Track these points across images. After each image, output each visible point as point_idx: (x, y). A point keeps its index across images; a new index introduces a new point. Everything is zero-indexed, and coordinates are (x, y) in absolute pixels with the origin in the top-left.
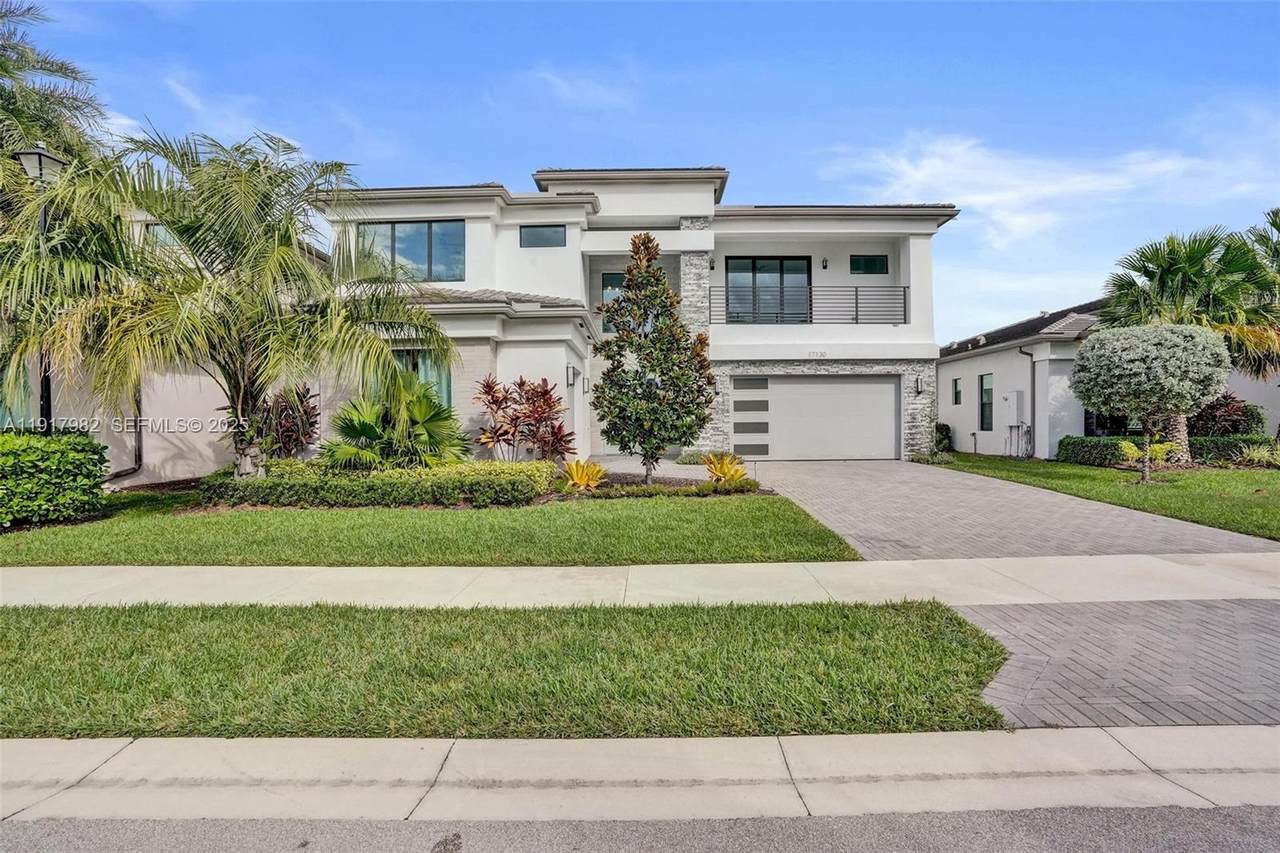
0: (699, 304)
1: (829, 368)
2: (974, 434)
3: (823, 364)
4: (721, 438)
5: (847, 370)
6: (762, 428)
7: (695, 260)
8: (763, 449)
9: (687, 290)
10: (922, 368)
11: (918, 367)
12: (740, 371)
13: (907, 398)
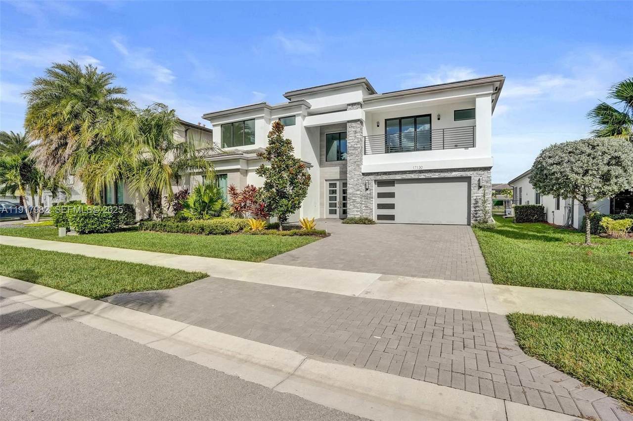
0: (356, 146)
1: (426, 174)
2: (553, 212)
3: (423, 173)
4: (369, 211)
5: (436, 175)
6: (392, 206)
7: (354, 124)
8: (392, 218)
9: (350, 140)
10: (483, 173)
11: (480, 172)
12: (379, 178)
13: (474, 190)
